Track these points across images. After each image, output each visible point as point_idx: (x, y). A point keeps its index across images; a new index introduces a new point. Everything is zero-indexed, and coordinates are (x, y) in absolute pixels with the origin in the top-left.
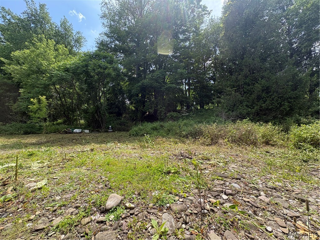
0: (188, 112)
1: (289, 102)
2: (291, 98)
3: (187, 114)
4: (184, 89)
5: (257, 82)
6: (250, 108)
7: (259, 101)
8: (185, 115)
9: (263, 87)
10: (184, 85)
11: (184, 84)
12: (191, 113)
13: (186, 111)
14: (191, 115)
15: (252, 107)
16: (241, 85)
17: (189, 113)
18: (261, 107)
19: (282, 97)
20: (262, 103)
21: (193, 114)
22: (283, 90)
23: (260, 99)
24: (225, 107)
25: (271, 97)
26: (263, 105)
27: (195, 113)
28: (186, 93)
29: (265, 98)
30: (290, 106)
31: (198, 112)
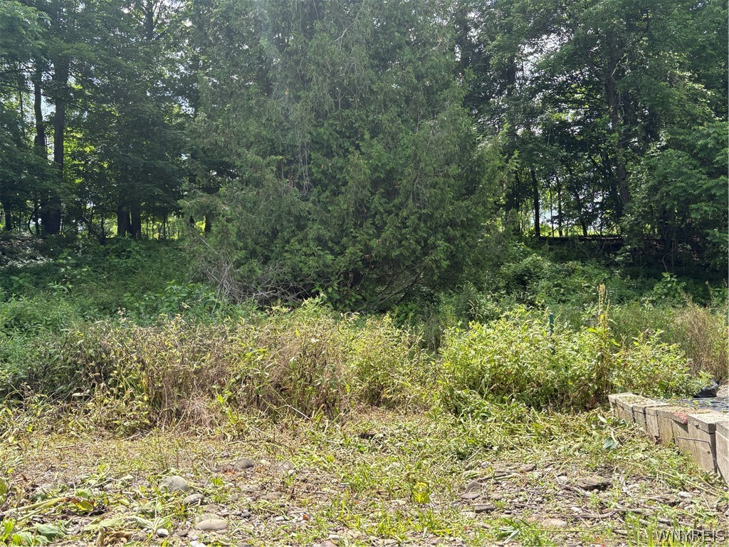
0: (43, 251)
1: (449, 240)
2: (453, 224)
3: (41, 261)
4: (30, 117)
5: (358, 147)
6: (332, 252)
7: (361, 225)
8: (25, 269)
9: (375, 169)
10: (28, 91)
11: (32, 87)
12: (66, 259)
13: (36, 246)
14: (62, 265)
15: (337, 249)
16: (303, 146)
17: (52, 255)
18: (368, 249)
19: (430, 216)
20: (369, 235)
21: (77, 266)
22: (433, 190)
23: (366, 218)
24: (233, 238)
25: (397, 215)
26: (374, 243)
27: (90, 257)
28: (40, 140)
29: (381, 214)
30: (452, 252)
31: (106, 253)
